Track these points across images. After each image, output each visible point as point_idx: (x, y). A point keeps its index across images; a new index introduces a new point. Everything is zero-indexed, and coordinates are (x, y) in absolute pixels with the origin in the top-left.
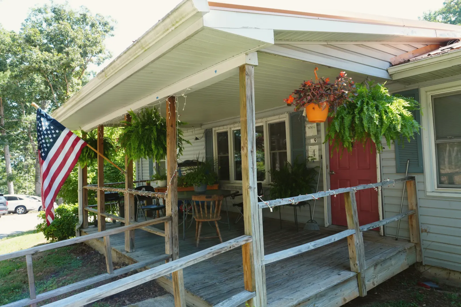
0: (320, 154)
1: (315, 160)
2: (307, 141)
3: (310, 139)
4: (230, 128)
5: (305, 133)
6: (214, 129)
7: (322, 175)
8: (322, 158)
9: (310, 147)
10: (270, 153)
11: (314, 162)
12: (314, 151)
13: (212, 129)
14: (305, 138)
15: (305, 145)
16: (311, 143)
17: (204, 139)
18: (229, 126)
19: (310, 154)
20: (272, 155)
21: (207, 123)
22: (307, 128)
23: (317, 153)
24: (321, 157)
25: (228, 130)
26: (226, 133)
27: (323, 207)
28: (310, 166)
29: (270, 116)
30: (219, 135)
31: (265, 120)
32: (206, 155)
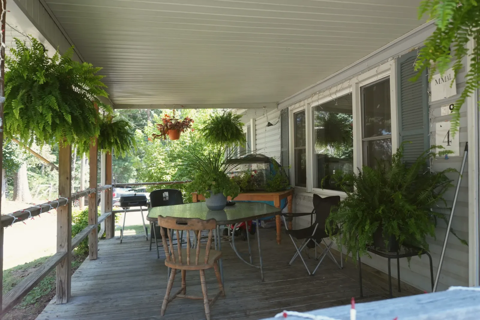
0: (464, 141)
1: (449, 155)
2: (433, 113)
3: (440, 107)
4: (309, 104)
5: (428, 94)
6: (290, 108)
7: (465, 189)
8: (466, 149)
9: (438, 125)
10: (363, 142)
11: (447, 158)
12: (448, 133)
13: (288, 108)
14: (429, 107)
15: (428, 121)
16: (442, 115)
17: (279, 125)
18: (306, 102)
19: (439, 139)
20: (366, 145)
21: (283, 100)
22: (433, 84)
23: (456, 139)
24: (464, 148)
25: (306, 107)
26: (303, 113)
27: (467, 266)
28: (436, 167)
29: (363, 72)
30: (296, 115)
31: (354, 80)
32: (282, 147)
